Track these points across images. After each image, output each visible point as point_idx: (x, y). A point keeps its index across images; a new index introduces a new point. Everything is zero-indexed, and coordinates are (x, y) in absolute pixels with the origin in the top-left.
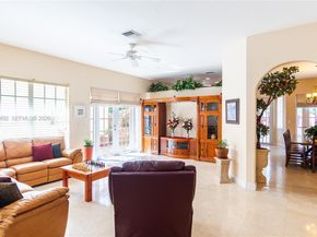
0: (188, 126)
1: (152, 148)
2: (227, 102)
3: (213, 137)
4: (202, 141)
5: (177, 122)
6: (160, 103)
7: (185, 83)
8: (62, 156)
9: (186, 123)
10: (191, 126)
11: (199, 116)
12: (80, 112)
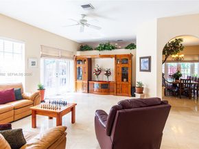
0: (108, 74)
1: (83, 89)
2: (141, 58)
3: (125, 80)
4: (118, 83)
5: (100, 71)
6: (88, 59)
7: (105, 46)
8: (22, 98)
9: (107, 71)
10: (110, 73)
11: (116, 68)
12: (33, 64)
